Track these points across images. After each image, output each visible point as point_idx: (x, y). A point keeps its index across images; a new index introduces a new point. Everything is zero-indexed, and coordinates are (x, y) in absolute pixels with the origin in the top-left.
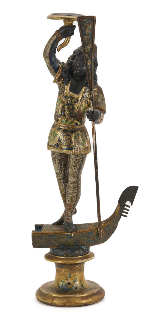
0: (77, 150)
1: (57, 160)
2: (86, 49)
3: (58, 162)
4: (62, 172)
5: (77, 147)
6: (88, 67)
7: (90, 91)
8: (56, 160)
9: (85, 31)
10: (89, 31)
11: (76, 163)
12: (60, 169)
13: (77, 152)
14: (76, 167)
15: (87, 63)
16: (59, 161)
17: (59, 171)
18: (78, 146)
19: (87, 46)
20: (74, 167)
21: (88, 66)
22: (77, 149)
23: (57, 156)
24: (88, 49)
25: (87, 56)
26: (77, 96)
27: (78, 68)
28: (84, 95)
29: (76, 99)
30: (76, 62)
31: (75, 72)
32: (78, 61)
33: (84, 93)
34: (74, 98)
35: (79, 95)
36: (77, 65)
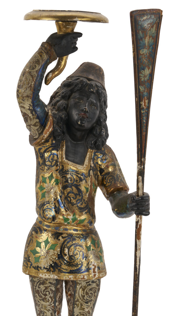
0: (94, 272)
1: (49, 294)
2: (141, 75)
3: (51, 297)
4: (55, 313)
5: (93, 265)
6: (142, 112)
7: (141, 158)
8: (47, 293)
9: (143, 39)
11: (90, 296)
12: (52, 309)
13: (95, 275)
14: (89, 303)
15: (141, 103)
16: (52, 295)
17: (51, 314)
18: (95, 264)
19: (144, 69)
20: (87, 303)
21: (144, 108)
22: (94, 269)
23: (50, 286)
24: (145, 76)
25: (142, 89)
26: (82, 168)
27: (87, 113)
28: (93, 165)
29: (80, 173)
30: (79, 102)
31: (79, 123)
32: (82, 102)
33: (92, 161)
34: (78, 172)
35: (84, 166)
36: (85, 110)
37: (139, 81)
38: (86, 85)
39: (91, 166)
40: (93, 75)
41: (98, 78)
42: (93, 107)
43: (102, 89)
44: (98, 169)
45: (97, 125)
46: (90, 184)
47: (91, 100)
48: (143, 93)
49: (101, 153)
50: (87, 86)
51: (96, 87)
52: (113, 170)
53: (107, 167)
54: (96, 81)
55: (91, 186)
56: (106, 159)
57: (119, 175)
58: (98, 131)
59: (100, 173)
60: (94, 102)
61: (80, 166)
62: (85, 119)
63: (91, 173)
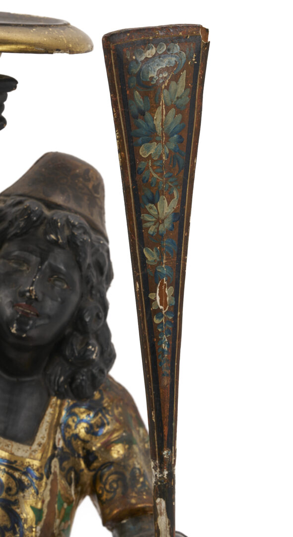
2: (146, 217)
6: (156, 321)
7: (161, 449)
9: (148, 115)
10: (172, 112)
15: (151, 296)
19: (154, 201)
21: (159, 310)
24: (159, 221)
25: (151, 256)
26: (27, 454)
27: (33, 304)
28: (61, 444)
29: (21, 468)
30: (16, 271)
31: (14, 331)
32: (25, 268)
33: (59, 430)
34: (14, 465)
35: (35, 446)
36: (28, 294)
37: (141, 235)
38: (39, 222)
39: (55, 447)
40: (63, 192)
41: (78, 199)
42: (57, 283)
43: (85, 232)
44: (81, 452)
45: (75, 333)
46: (47, 499)
47: (50, 265)
48: (154, 267)
49: (90, 409)
50: (41, 223)
51: (66, 228)
52: (121, 457)
53: (107, 446)
54: (70, 210)
55: (50, 505)
56: (102, 425)
57: (139, 469)
58: (77, 348)
59: (85, 462)
60: (60, 269)
61: (21, 446)
62: (29, 319)
63: (55, 467)
